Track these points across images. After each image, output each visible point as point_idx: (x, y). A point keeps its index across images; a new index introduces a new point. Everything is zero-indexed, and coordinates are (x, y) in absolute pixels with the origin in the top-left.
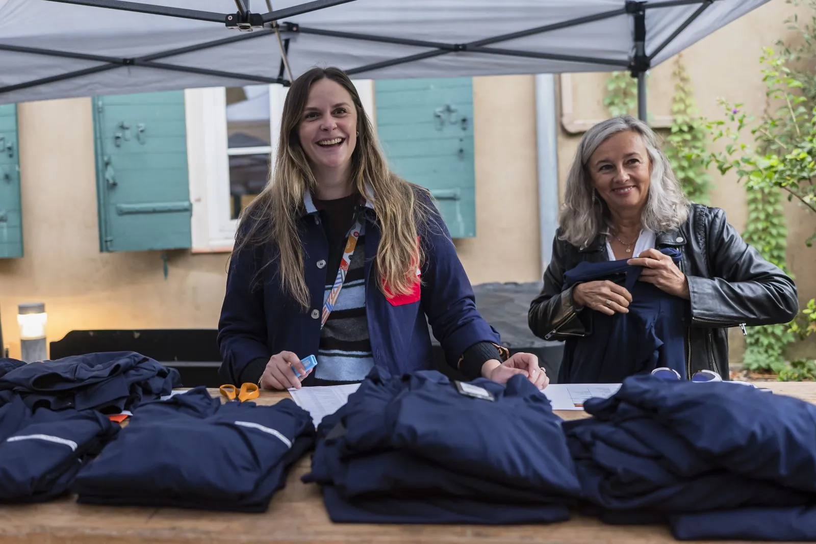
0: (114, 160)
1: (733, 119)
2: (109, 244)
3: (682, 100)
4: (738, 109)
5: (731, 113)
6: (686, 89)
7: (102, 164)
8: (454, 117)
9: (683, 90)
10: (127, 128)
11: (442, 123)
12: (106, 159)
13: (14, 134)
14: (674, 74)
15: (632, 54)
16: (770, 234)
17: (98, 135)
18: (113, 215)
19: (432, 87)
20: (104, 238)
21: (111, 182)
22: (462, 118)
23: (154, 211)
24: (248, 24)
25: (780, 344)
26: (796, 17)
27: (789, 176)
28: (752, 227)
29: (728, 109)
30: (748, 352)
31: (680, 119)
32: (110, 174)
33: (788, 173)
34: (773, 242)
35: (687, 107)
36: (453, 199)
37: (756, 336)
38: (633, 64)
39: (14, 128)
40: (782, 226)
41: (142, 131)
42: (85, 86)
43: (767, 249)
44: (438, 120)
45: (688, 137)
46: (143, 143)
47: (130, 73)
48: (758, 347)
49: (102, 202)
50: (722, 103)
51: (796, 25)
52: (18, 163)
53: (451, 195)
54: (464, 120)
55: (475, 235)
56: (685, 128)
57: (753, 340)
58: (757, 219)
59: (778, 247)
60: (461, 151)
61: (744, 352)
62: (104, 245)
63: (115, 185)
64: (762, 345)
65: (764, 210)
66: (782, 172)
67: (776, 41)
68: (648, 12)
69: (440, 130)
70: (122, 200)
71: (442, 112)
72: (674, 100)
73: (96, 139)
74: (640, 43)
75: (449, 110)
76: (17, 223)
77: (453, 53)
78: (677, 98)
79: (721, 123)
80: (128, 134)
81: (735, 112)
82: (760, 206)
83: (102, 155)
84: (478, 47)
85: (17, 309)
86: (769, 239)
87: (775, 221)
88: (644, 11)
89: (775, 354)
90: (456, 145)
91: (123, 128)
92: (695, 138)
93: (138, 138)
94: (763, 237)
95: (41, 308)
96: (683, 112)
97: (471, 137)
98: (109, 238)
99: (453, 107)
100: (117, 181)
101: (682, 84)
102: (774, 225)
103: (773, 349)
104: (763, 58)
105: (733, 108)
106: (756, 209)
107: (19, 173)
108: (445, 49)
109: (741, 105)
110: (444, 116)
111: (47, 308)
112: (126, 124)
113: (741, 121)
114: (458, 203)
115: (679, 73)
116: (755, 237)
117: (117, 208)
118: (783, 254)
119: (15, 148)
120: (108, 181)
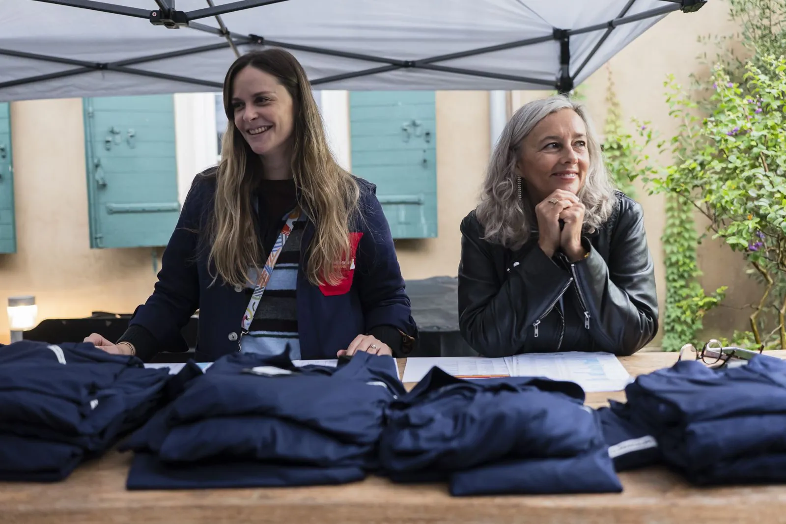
0: (104, 162)
1: (642, 135)
2: (98, 240)
3: (613, 122)
4: (645, 126)
5: (640, 129)
6: (617, 112)
7: (93, 167)
8: (419, 131)
9: (614, 113)
10: (117, 133)
11: (409, 136)
12: (96, 161)
13: (7, 136)
14: (607, 99)
15: (559, 76)
16: (684, 237)
17: (89, 139)
18: (103, 213)
19: (400, 104)
20: (94, 236)
21: (101, 182)
22: (425, 132)
23: (144, 211)
24: (171, 21)
25: (691, 331)
26: (705, 54)
27: (683, 183)
28: (669, 231)
29: (639, 126)
30: (666, 337)
31: (611, 138)
32: (99, 175)
33: (682, 180)
34: (686, 244)
35: (617, 127)
36: (418, 203)
37: (672, 324)
38: (559, 84)
39: (7, 130)
40: (693, 230)
41: (132, 136)
42: (60, 88)
43: (681, 250)
44: (405, 132)
45: (617, 153)
46: (133, 148)
47: (104, 77)
48: (674, 333)
49: (92, 202)
50: (634, 121)
51: (706, 62)
52: (12, 163)
53: (417, 200)
54: (428, 134)
55: (436, 235)
56: (615, 146)
57: (668, 328)
58: (673, 225)
59: (690, 248)
60: (425, 161)
61: (662, 338)
62: (95, 241)
63: (104, 186)
64: (677, 332)
65: (679, 217)
66: (678, 180)
67: (689, 74)
68: (572, 38)
69: (406, 142)
70: (112, 199)
71: (408, 126)
72: (607, 122)
73: (87, 142)
74: (565, 66)
75: (414, 124)
76: (10, 220)
77: (403, 69)
78: (609, 120)
79: (629, 137)
80: (118, 138)
81: (644, 129)
82: (676, 214)
83: (92, 157)
84: (427, 64)
85: (7, 302)
86: (682, 241)
87: (688, 226)
88: (568, 38)
89: (687, 339)
90: (420, 156)
91: (112, 132)
92: (623, 155)
93: (128, 142)
94: (678, 240)
95: (31, 301)
96: (614, 132)
97: (434, 149)
98: (99, 235)
99: (418, 122)
100: (107, 182)
101: (613, 108)
102: (687, 230)
103: (685, 335)
104: (666, 83)
105: (642, 125)
106: (673, 216)
107: (12, 174)
108: (397, 65)
109: (649, 122)
110: (410, 130)
111: (37, 301)
112: (116, 129)
113: (649, 136)
114: (422, 207)
115: (611, 99)
116: (672, 240)
117: (107, 208)
118: (694, 255)
119: (8, 149)
120: (98, 182)
